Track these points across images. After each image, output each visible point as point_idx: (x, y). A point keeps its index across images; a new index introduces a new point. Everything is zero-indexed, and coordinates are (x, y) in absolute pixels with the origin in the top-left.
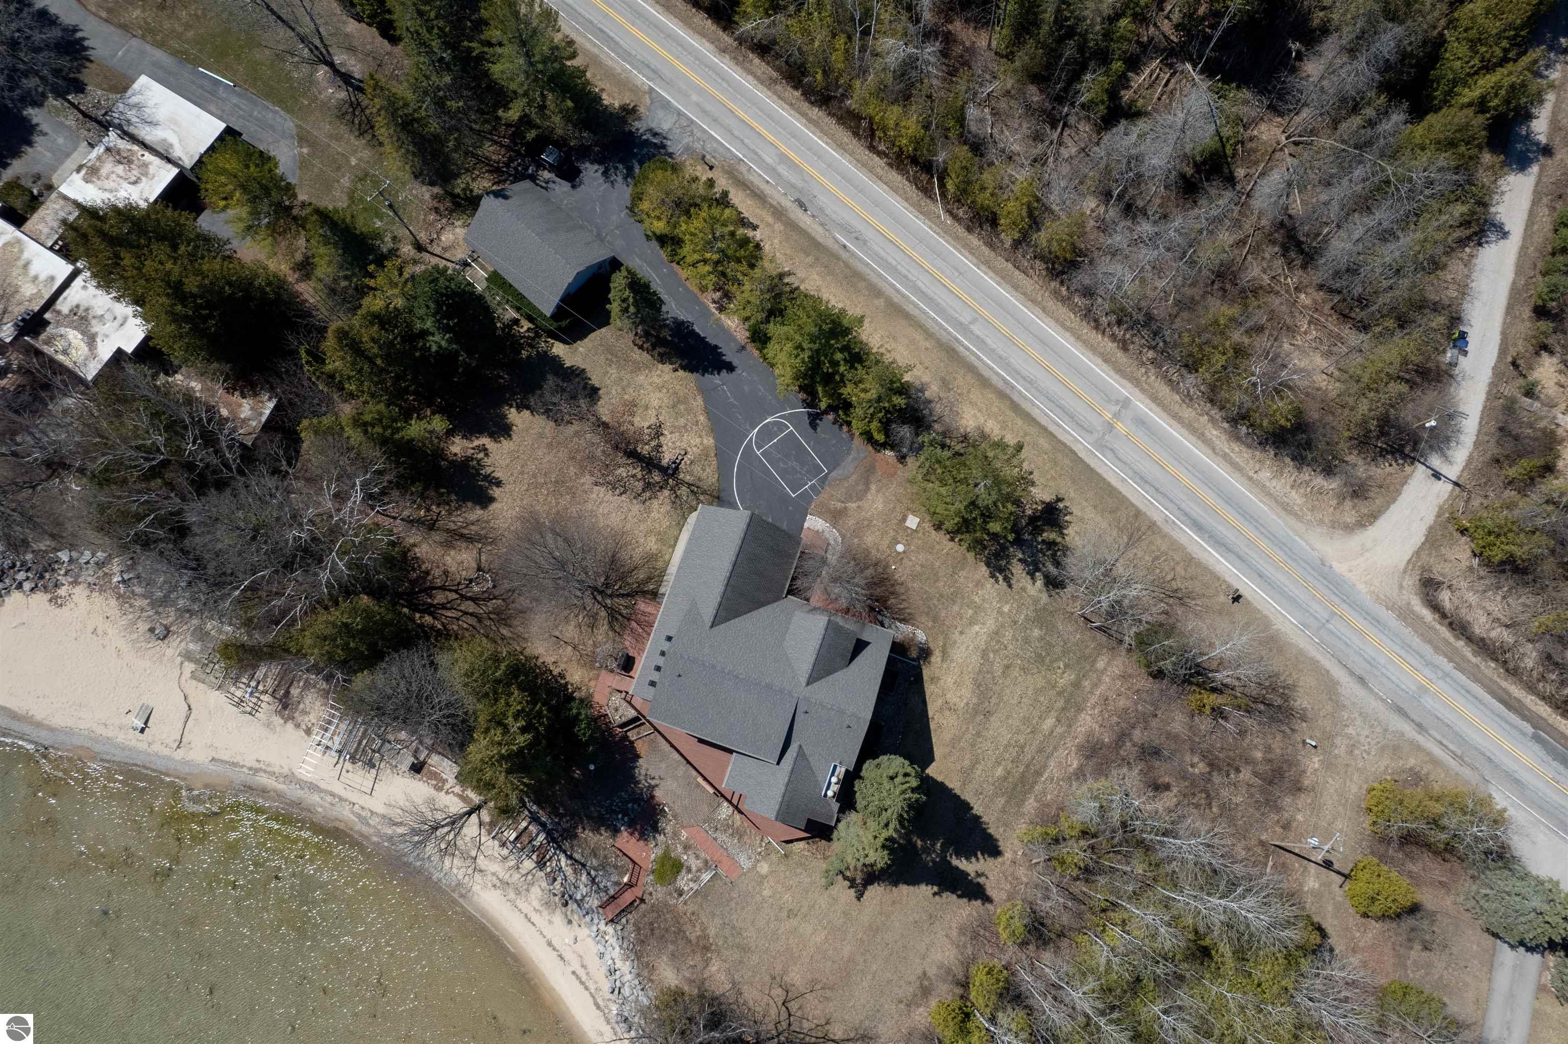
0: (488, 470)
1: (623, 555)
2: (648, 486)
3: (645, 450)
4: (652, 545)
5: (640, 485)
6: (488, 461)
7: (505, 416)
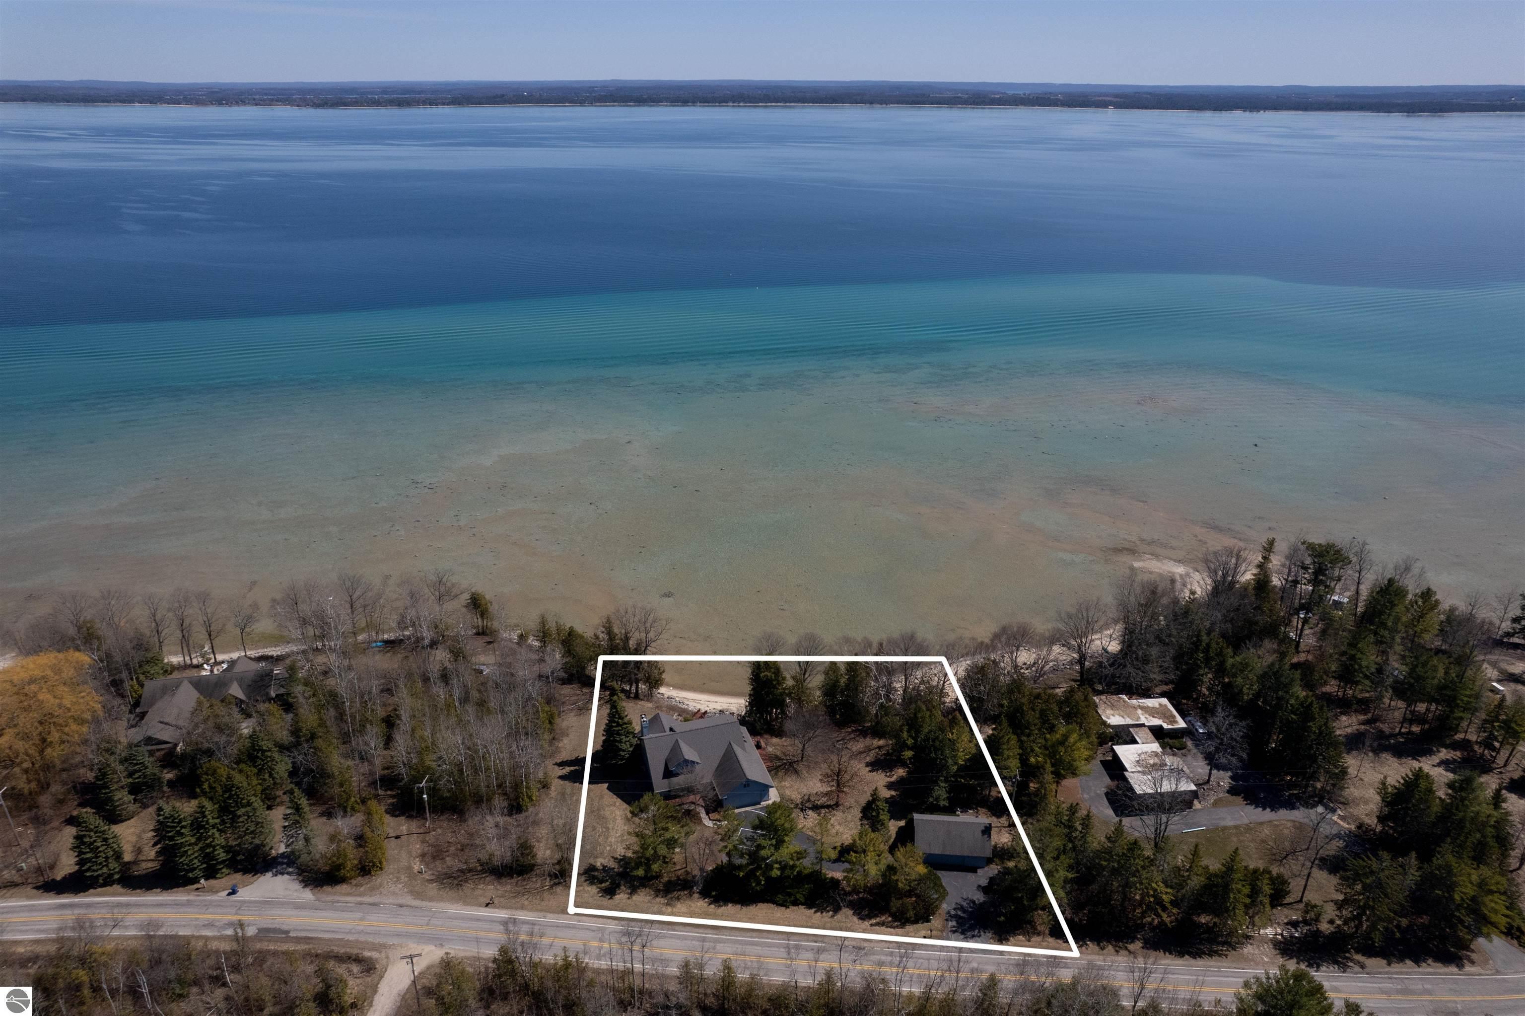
0: (879, 772)
1: (794, 777)
2: (809, 800)
3: (823, 811)
4: (786, 784)
5: (812, 799)
6: (883, 774)
7: (895, 790)
